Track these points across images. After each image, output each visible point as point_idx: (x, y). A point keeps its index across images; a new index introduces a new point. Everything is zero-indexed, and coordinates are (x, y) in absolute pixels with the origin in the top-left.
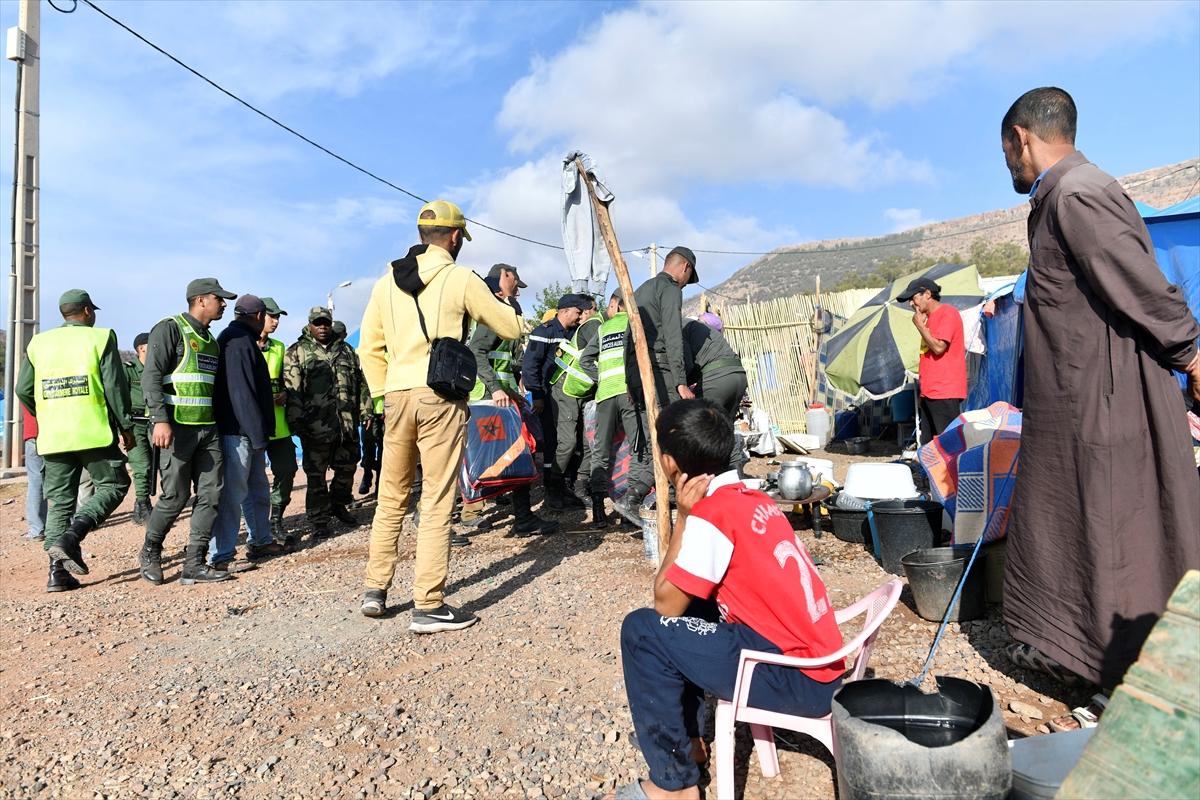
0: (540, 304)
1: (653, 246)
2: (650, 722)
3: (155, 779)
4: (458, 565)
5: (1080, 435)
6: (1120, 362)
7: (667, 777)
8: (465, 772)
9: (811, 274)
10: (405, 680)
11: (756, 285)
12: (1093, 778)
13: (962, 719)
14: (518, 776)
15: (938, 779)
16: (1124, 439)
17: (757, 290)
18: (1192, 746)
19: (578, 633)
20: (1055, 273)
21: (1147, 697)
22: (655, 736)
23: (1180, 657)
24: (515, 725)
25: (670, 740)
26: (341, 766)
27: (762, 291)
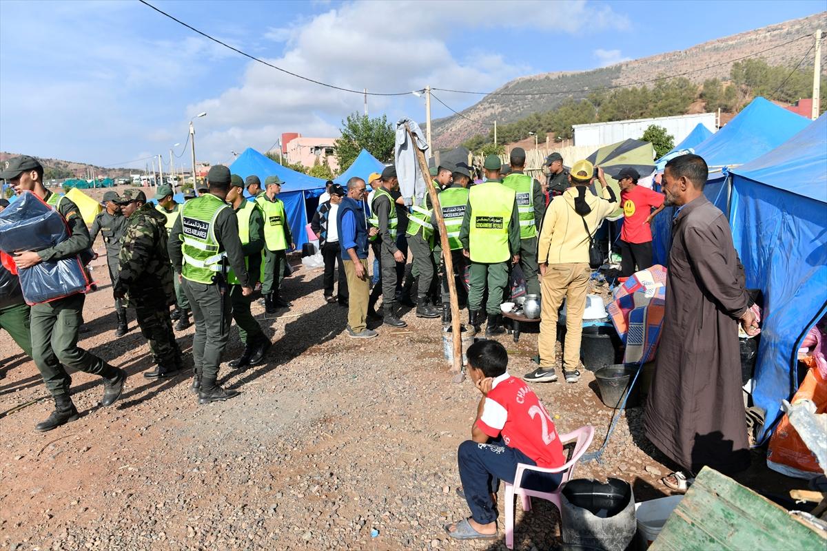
0: (345, 128)
1: (428, 88)
2: (473, 494)
3: (216, 518)
4: (330, 362)
5: (684, 346)
6: (707, 314)
7: (482, 519)
8: (377, 512)
9: (540, 98)
10: (328, 454)
11: (500, 106)
12: (661, 545)
13: (618, 495)
14: (404, 513)
15: (605, 531)
16: (704, 351)
17: (500, 110)
18: (695, 537)
19: (416, 419)
20: (681, 262)
21: (684, 516)
22: (476, 500)
23: (696, 501)
24: (395, 482)
25: (483, 502)
26: (312, 509)
27: (504, 111)
